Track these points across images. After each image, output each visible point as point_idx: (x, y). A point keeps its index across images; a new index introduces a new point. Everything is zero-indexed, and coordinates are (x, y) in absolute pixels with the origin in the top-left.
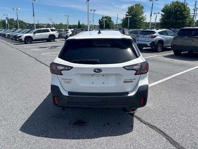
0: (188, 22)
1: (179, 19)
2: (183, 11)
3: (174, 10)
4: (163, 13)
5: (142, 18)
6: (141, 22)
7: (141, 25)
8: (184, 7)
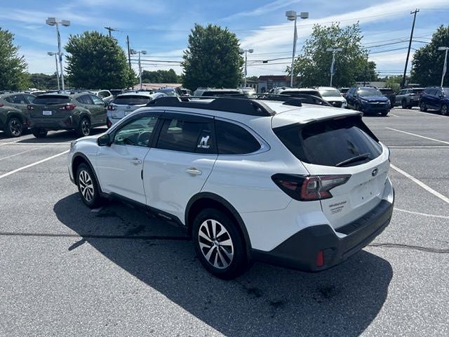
0: (127, 75)
1: (110, 70)
2: (112, 53)
3: (95, 50)
4: (70, 55)
5: (15, 63)
6: (14, 71)
7: (18, 80)
8: (113, 46)
